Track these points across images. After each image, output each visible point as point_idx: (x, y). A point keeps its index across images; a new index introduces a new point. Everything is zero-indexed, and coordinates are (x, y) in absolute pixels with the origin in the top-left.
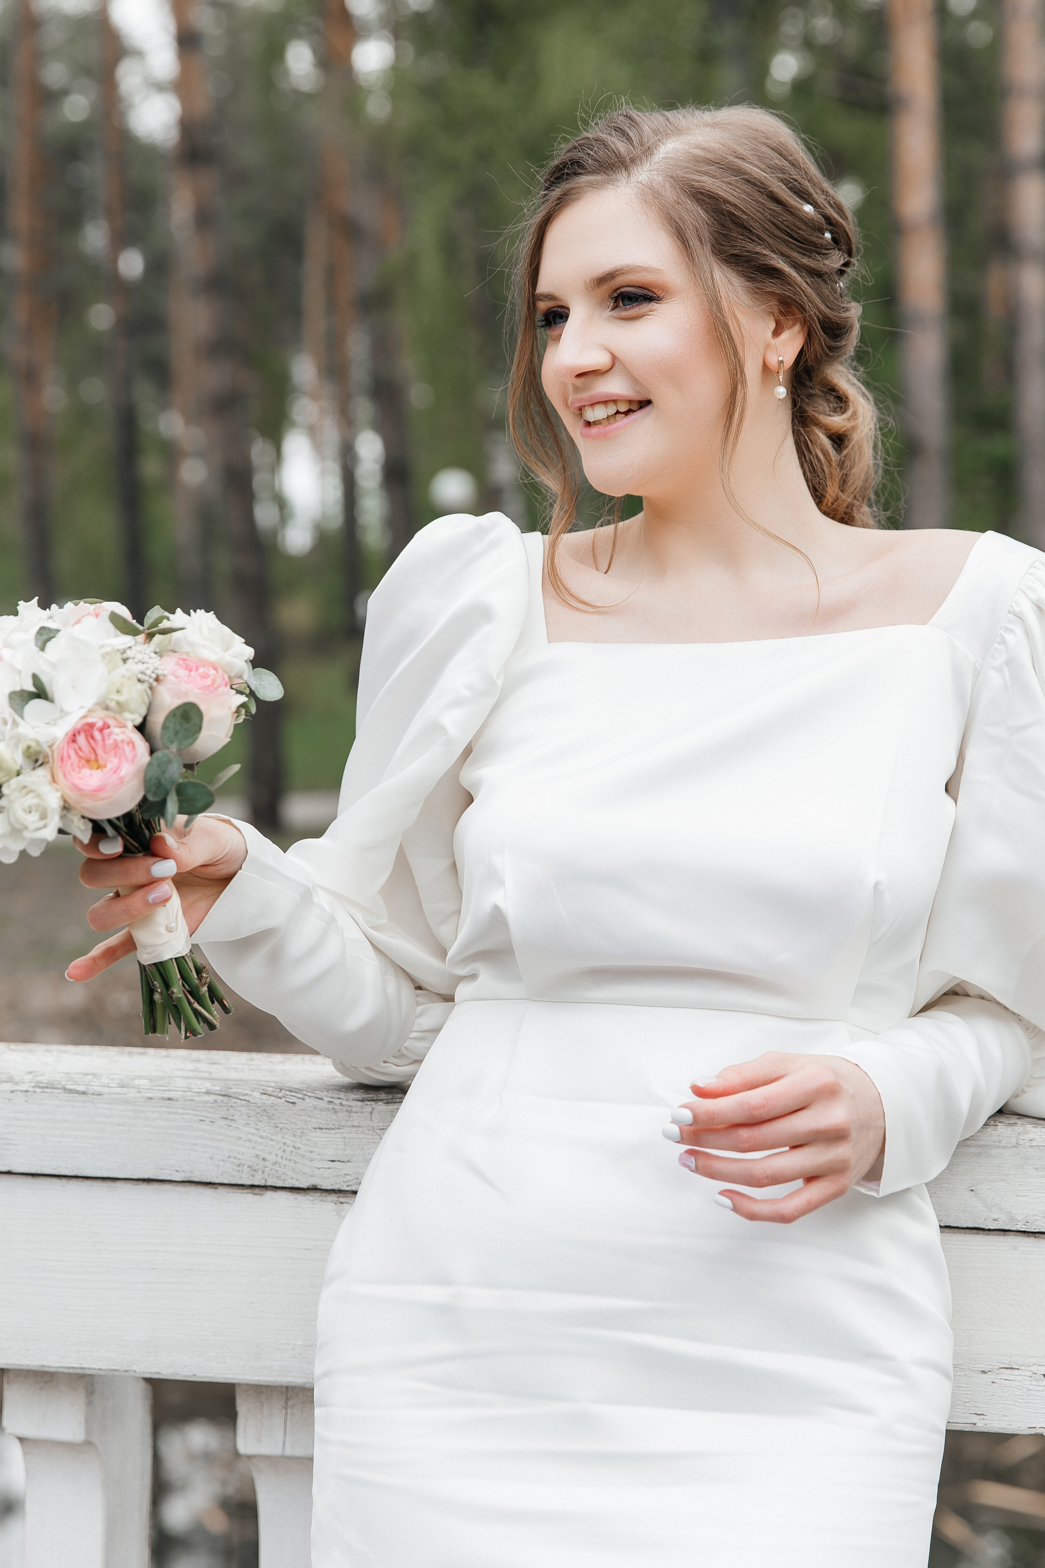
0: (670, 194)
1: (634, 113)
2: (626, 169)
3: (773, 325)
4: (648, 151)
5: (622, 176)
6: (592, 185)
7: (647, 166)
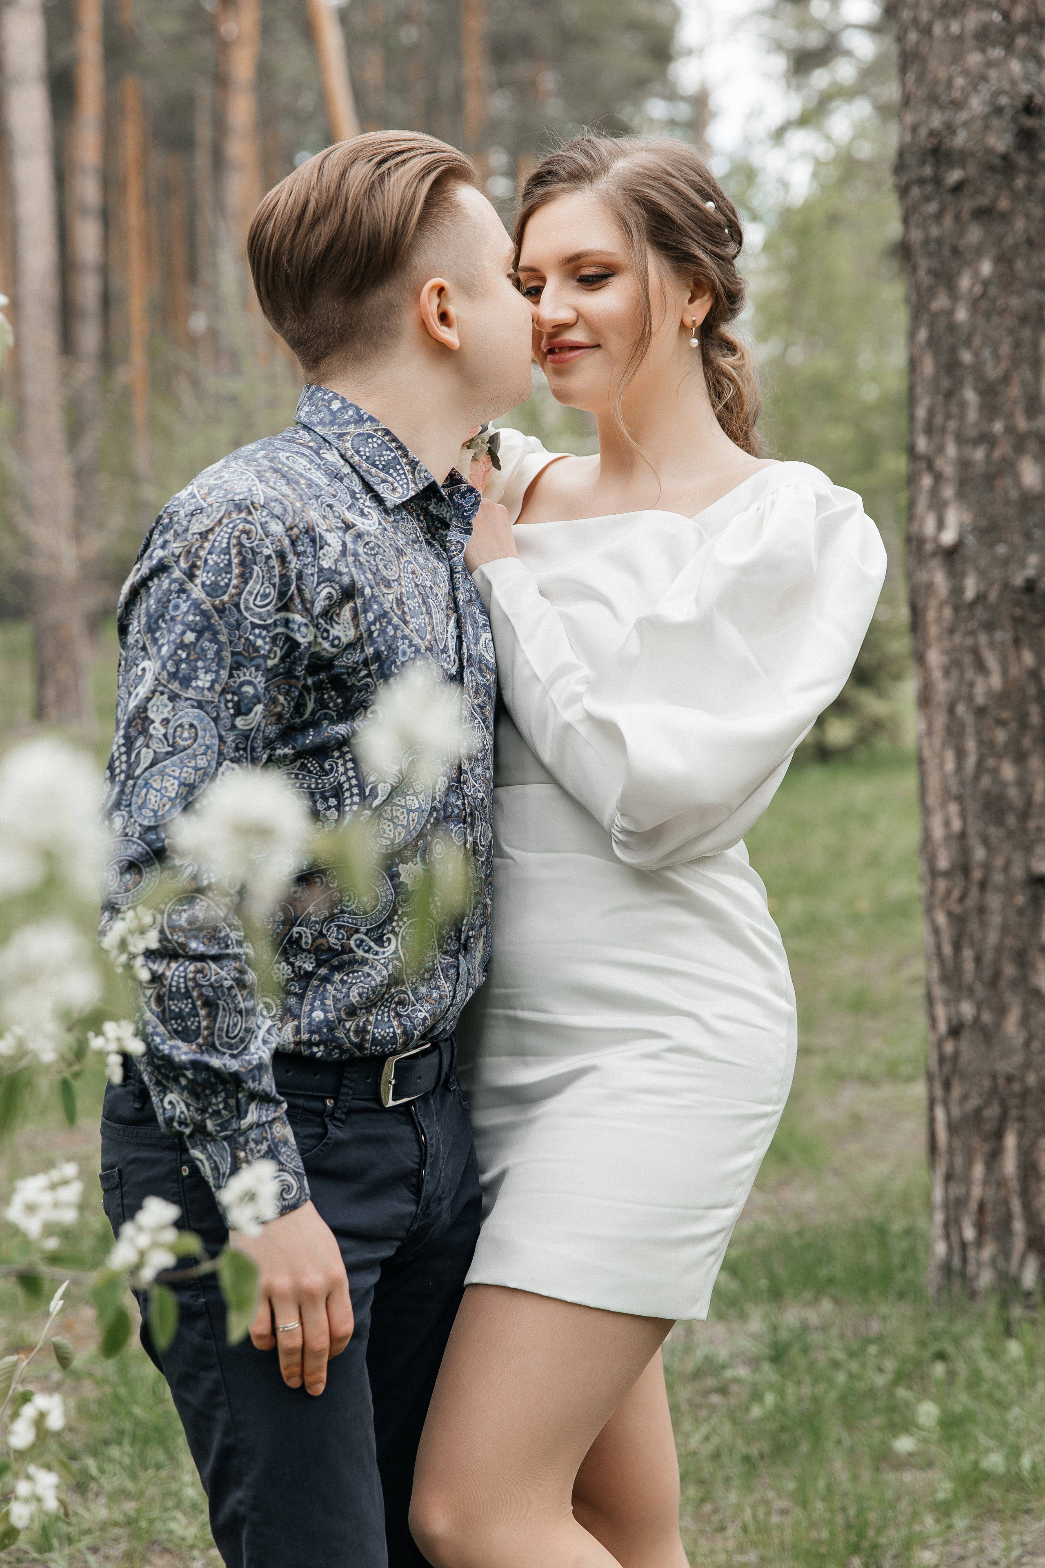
0: (620, 199)
1: (594, 139)
2: (591, 180)
3: (689, 295)
4: (605, 168)
5: (587, 186)
6: (563, 190)
7: (604, 179)
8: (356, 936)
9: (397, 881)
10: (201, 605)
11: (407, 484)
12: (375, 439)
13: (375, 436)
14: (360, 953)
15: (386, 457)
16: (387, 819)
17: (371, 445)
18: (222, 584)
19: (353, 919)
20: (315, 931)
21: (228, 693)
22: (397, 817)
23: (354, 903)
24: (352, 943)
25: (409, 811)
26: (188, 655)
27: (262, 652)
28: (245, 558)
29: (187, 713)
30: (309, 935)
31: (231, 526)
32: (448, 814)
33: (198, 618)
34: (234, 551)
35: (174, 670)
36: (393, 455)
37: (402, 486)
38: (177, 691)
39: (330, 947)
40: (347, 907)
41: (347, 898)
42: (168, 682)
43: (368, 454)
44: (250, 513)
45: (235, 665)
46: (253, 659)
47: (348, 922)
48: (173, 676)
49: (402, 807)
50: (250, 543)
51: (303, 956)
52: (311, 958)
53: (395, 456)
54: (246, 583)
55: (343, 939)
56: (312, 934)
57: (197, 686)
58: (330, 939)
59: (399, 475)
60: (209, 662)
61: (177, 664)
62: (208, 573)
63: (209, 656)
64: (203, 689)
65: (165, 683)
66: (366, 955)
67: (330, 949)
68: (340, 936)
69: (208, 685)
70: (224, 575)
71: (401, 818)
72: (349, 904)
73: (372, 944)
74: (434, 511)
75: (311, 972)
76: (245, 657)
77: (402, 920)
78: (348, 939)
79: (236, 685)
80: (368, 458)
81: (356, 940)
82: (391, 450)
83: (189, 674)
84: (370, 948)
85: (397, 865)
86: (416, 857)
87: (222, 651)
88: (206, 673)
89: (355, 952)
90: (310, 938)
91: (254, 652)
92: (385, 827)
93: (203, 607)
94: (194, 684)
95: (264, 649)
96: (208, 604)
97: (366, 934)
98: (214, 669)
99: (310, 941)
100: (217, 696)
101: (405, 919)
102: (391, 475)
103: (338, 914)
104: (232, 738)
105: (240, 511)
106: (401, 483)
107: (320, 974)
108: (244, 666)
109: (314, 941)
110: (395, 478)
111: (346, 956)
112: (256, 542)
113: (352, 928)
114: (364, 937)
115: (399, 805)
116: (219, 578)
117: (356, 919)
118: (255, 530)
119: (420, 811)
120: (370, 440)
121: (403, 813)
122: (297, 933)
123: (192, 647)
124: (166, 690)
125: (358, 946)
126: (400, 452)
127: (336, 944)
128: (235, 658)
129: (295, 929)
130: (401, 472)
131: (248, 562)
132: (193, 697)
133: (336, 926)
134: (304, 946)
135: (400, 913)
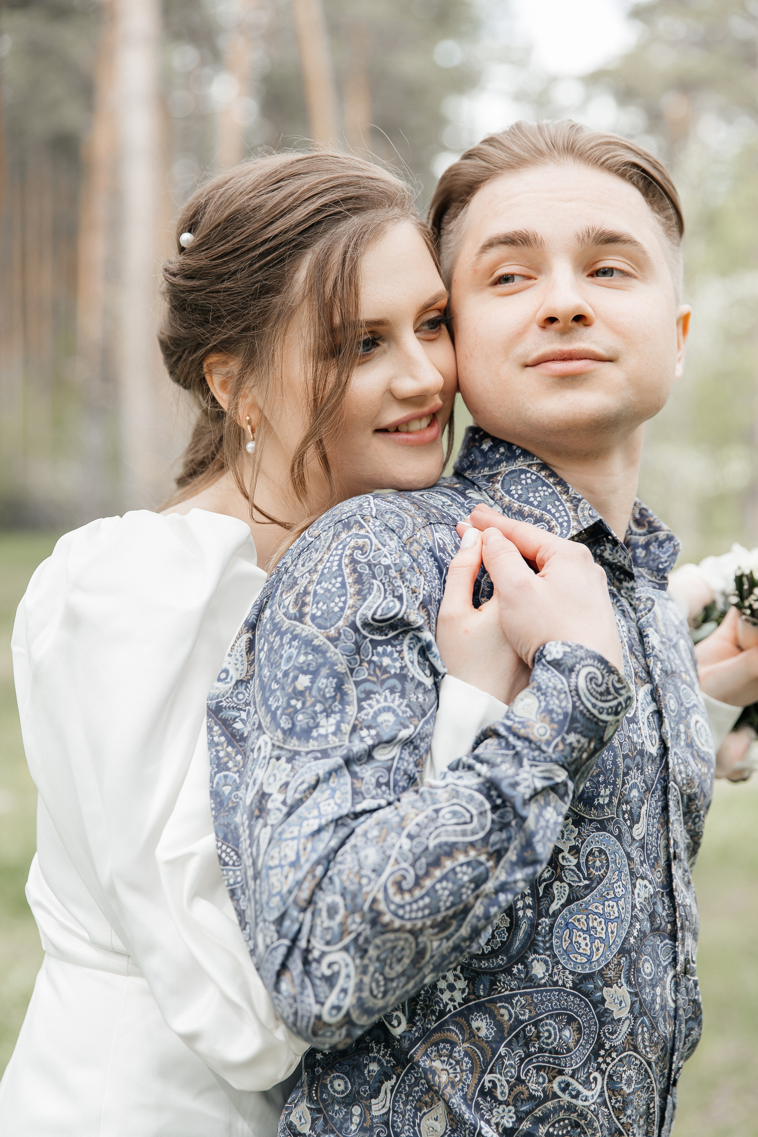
8: (559, 1079)
9: (601, 1008)
10: (312, 641)
11: (568, 522)
12: (529, 475)
13: (529, 472)
14: (566, 1098)
15: (542, 493)
16: (582, 930)
17: (524, 482)
18: (336, 609)
19: (554, 1058)
20: (512, 1077)
21: (361, 729)
22: (593, 927)
23: (555, 1039)
24: (556, 1089)
25: (607, 921)
26: (304, 703)
27: (393, 671)
28: (361, 575)
29: (310, 768)
30: (505, 1083)
31: (340, 547)
32: (656, 926)
33: (310, 657)
34: (347, 571)
35: (290, 726)
36: (550, 490)
37: (561, 524)
38: (296, 748)
39: (530, 1094)
40: (548, 1044)
41: (546, 1034)
42: (285, 742)
43: (520, 492)
44: (362, 527)
45: (363, 696)
46: (383, 682)
47: (549, 1062)
48: (290, 732)
49: (600, 915)
50: (365, 558)
51: (500, 1110)
52: (510, 1111)
53: (553, 492)
54: (365, 599)
55: (543, 1083)
56: (508, 1082)
57: (320, 735)
58: (530, 1085)
59: (559, 511)
60: (330, 701)
61: (292, 717)
62: (318, 603)
63: (328, 695)
64: (326, 736)
65: (281, 745)
66: (574, 1101)
67: (532, 1097)
68: (541, 1080)
69: (332, 729)
70: (337, 600)
71: (599, 929)
72: (549, 1041)
73: (580, 1088)
74: (610, 558)
75: (511, 1129)
76: (374, 682)
77: (610, 1055)
78: (550, 1081)
79: (370, 717)
80: (520, 496)
81: (560, 1083)
82: (549, 486)
83: (308, 723)
84: (579, 1093)
85: (601, 990)
86: (620, 978)
87: (343, 685)
88: (327, 716)
89: (559, 1097)
90: (507, 1086)
91: (382, 675)
92: (580, 940)
93: (316, 642)
94: (314, 734)
95: (395, 667)
96: (322, 638)
97: (572, 1076)
98: (337, 709)
99: (507, 1091)
100: (346, 738)
101: (614, 1055)
102: (549, 512)
103: (535, 1053)
104: (370, 772)
105: (350, 528)
106: (560, 520)
107: (522, 1130)
108: (375, 693)
109: (511, 1090)
110: (553, 515)
111: (549, 1103)
112: (372, 554)
113: (554, 1069)
114: (571, 1080)
115: (596, 914)
116: (332, 605)
117: (559, 1058)
118: (369, 543)
119: (619, 921)
120: (523, 476)
121: (600, 922)
122: (490, 1081)
123: (307, 693)
124: (283, 753)
125: (563, 1090)
126: (559, 488)
127: (537, 1091)
128: (362, 687)
129: (487, 1077)
130: (561, 508)
131: (365, 578)
132: (316, 748)
133: (534, 1067)
134: (500, 1098)
135: (607, 1047)
